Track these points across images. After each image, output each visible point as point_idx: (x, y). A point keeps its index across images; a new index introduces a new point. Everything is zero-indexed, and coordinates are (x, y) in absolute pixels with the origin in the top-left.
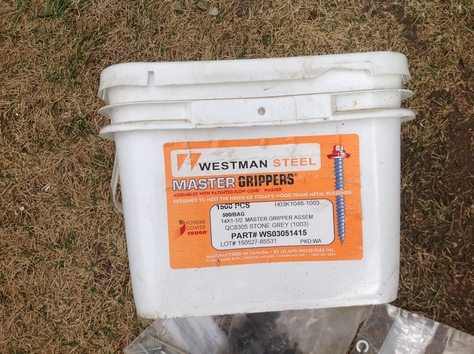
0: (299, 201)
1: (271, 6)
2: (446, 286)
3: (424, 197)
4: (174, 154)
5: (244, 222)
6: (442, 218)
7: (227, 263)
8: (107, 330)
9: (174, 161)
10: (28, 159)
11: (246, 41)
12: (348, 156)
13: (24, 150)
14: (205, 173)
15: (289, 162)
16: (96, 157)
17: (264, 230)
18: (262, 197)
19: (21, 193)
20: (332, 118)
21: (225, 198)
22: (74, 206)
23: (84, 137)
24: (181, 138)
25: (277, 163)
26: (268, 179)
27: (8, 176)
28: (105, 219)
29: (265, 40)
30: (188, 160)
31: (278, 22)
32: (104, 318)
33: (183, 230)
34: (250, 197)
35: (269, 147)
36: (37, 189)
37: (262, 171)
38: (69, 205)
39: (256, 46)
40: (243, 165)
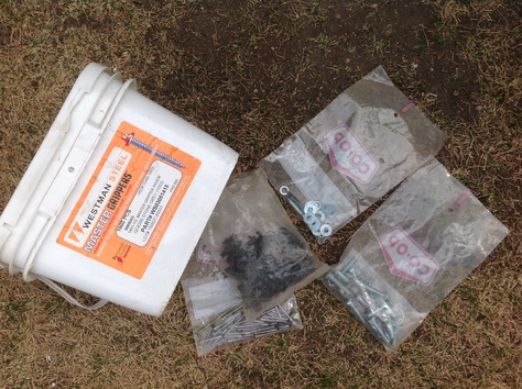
0: (145, 179)
1: (8, 112)
2: (278, 113)
3: (214, 91)
4: (67, 239)
5: (139, 219)
6: (234, 88)
7: (158, 244)
8: (178, 363)
9: (71, 242)
10: (16, 362)
11: (23, 146)
12: (133, 134)
13: (8, 362)
14: (91, 227)
15: (116, 171)
16: (46, 309)
17: (150, 210)
18: (129, 200)
19: (41, 379)
20: (102, 131)
21: (116, 223)
22: (75, 344)
23: (25, 310)
24: (59, 229)
25: (112, 179)
26: (119, 189)
27: (22, 384)
28: (98, 325)
29: (32, 131)
30: (76, 233)
31: (24, 114)
32: (169, 361)
33: (120, 260)
34: (124, 208)
35: (98, 178)
36: (45, 366)
37: (112, 190)
38: (72, 347)
39: (32, 140)
40: (101, 200)
